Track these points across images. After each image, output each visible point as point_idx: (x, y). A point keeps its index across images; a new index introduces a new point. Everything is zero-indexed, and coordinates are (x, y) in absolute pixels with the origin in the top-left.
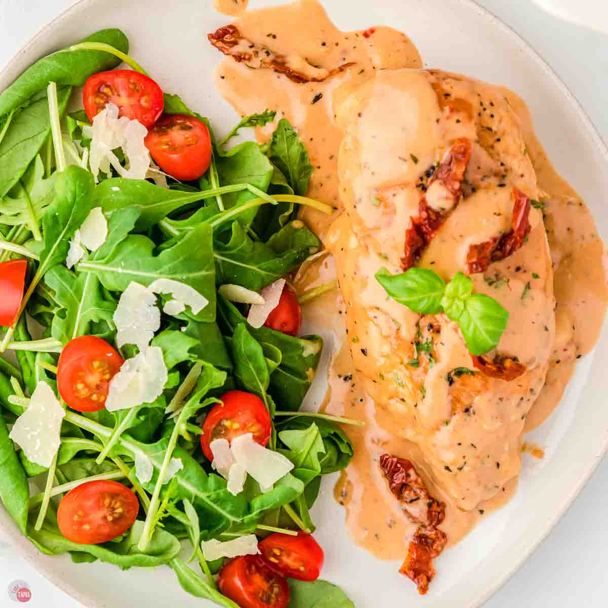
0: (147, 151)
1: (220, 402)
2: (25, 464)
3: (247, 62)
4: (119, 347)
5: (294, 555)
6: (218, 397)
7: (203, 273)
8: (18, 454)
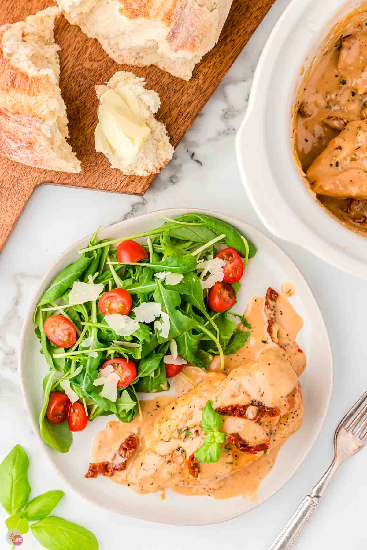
0: (214, 284)
1: (128, 361)
2: (66, 293)
3: (266, 307)
4: (132, 310)
5: (78, 418)
6: (129, 359)
7: (178, 331)
8: (69, 289)
